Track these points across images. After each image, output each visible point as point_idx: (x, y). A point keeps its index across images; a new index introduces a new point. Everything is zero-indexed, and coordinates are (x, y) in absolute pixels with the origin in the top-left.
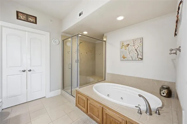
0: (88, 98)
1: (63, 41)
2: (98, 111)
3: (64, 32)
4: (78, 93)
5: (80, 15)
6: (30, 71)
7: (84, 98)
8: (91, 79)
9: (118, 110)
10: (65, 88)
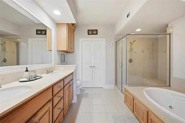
0: (134, 97)
1: (116, 42)
2: (143, 113)
3: (116, 35)
4: (126, 91)
5: (128, 16)
6: (94, 67)
7: (131, 97)
8: (148, 82)
9: (165, 121)
10: (118, 85)
